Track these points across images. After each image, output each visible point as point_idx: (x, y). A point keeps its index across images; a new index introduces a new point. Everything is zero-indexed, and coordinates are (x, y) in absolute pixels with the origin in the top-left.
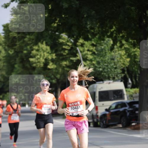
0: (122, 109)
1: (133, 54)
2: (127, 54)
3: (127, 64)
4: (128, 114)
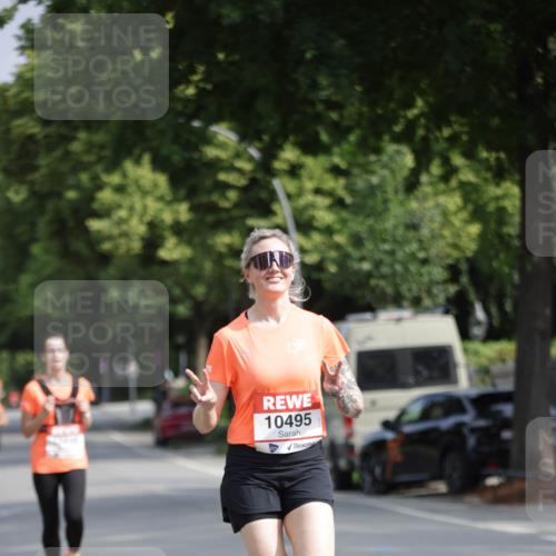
0: (446, 424)
1: (492, 207)
2: (470, 207)
3: (470, 247)
4: (471, 441)
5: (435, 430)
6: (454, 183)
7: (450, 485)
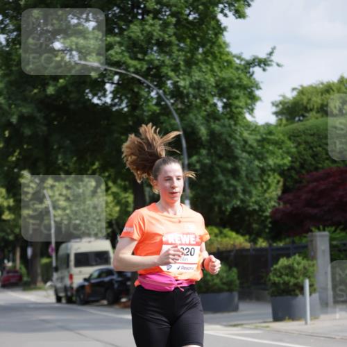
0: (107, 279)
1: (123, 201)
2: (116, 201)
3: (116, 215)
4: (116, 286)
5: (103, 282)
6: (110, 192)
7: (108, 301)
